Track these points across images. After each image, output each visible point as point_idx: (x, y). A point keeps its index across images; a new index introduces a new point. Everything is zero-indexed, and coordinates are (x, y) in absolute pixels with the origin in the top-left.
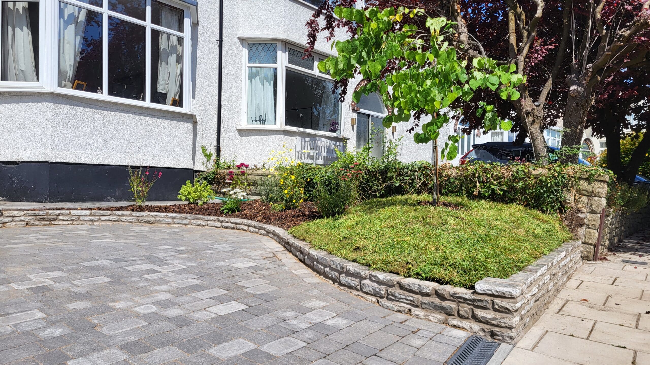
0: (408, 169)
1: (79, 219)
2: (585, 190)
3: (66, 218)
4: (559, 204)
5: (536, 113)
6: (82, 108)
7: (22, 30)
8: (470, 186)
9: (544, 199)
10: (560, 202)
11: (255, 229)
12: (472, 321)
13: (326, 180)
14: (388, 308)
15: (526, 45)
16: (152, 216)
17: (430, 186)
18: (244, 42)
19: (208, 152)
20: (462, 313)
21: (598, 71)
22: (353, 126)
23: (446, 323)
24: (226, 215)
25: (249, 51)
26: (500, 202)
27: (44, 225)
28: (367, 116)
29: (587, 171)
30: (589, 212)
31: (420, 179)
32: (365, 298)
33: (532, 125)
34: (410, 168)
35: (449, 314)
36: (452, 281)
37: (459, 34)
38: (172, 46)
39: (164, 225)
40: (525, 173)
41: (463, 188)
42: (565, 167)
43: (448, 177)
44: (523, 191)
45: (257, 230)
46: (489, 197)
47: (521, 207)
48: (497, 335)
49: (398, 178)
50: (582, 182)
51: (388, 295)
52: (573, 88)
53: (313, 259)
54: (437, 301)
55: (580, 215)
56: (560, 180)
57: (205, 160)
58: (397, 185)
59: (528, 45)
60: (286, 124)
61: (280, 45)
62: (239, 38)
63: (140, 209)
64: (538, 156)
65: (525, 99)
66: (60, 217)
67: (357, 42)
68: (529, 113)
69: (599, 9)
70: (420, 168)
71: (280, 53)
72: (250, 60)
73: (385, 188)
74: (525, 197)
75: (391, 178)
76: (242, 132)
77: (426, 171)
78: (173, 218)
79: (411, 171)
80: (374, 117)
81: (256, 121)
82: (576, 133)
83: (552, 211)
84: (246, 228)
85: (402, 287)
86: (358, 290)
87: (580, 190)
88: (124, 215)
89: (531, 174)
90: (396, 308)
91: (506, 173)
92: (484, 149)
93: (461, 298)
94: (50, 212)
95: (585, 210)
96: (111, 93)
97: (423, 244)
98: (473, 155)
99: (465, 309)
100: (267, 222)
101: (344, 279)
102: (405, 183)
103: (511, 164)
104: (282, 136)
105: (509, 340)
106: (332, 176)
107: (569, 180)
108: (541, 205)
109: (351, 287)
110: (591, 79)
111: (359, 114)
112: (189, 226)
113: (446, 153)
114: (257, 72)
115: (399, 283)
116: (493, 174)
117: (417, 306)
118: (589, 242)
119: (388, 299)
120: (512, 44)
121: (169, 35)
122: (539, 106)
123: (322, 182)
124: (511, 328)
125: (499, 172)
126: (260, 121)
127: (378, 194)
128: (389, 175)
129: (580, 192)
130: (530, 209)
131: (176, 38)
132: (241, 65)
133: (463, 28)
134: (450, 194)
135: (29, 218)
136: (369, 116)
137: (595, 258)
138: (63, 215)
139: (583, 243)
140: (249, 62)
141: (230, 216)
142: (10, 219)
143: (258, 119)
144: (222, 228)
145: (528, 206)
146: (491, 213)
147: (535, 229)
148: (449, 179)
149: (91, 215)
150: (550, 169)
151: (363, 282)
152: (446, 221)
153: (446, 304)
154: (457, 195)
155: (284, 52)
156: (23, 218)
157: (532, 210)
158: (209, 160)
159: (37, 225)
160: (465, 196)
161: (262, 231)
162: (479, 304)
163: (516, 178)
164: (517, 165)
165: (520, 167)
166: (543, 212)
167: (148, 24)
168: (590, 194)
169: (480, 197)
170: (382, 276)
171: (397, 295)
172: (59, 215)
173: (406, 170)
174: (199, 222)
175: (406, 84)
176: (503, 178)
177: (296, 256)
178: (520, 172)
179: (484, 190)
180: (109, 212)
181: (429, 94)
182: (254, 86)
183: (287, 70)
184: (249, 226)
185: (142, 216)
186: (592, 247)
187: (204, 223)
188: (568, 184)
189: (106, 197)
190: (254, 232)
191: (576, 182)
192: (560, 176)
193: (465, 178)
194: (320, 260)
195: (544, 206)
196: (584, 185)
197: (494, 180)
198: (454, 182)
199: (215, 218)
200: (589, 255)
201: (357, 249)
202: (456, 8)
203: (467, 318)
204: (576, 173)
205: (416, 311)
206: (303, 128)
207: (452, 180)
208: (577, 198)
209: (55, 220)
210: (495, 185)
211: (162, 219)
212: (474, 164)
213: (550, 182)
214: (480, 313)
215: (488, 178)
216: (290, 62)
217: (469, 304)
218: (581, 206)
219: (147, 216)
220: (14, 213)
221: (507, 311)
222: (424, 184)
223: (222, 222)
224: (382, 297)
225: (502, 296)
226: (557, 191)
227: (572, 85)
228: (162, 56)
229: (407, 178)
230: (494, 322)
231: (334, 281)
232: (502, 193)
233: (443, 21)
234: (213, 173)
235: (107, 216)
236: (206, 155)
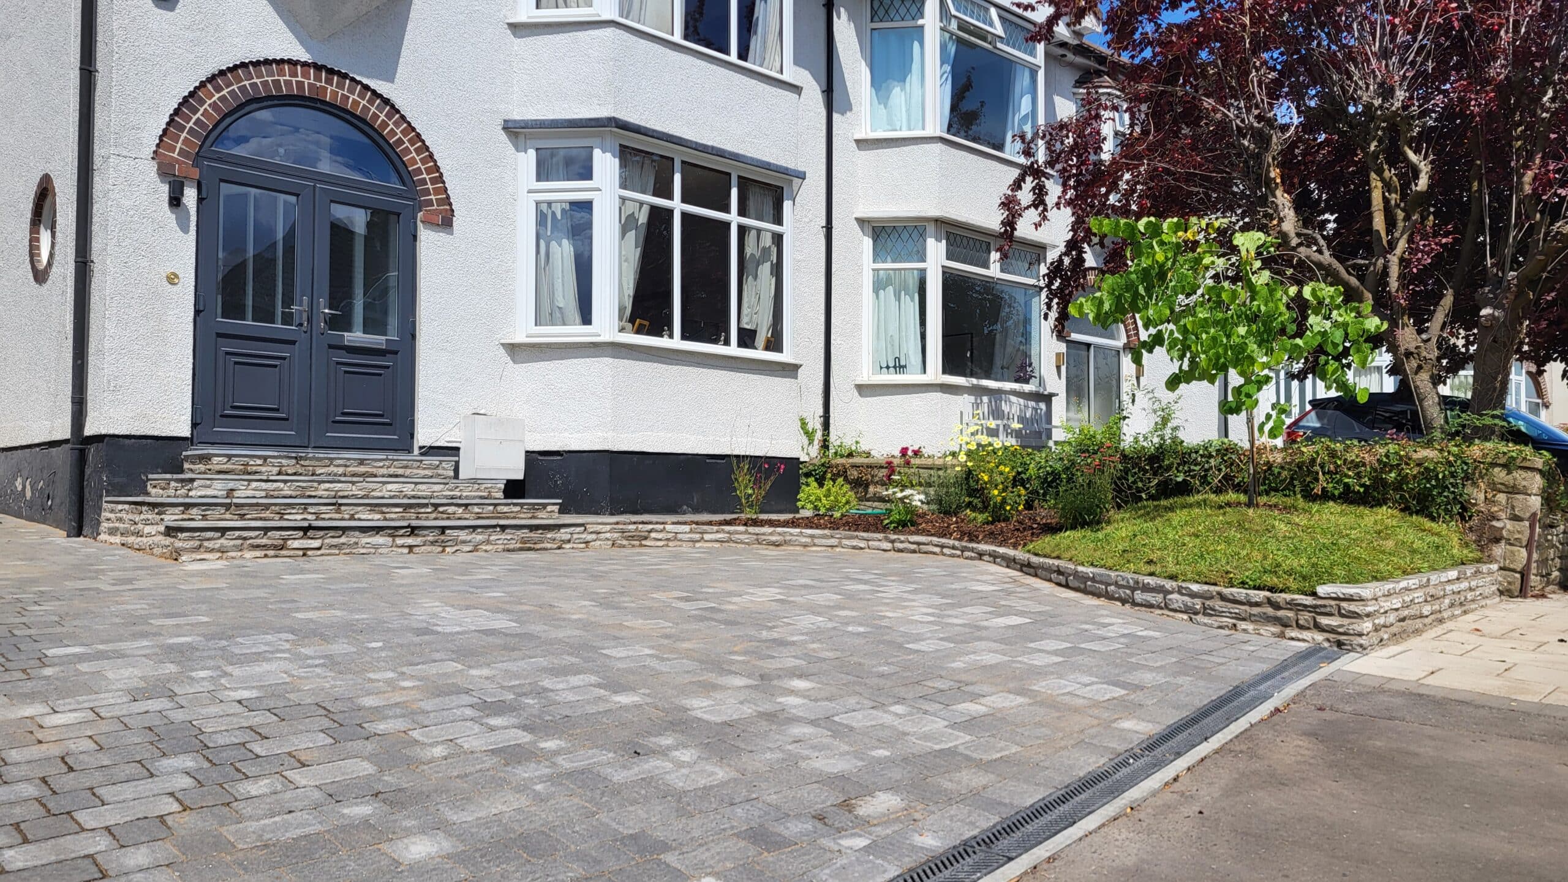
0: (1197, 452)
1: (676, 538)
2: (1502, 484)
3: (660, 536)
4: (1458, 507)
5: (1424, 354)
6: (649, 364)
7: (560, 245)
8: (1308, 479)
9: (1433, 499)
10: (1461, 503)
11: (954, 552)
12: (1315, 631)
13: (1048, 473)
14: (1205, 625)
15: (1402, 235)
16: (780, 534)
17: (1237, 481)
18: (866, 224)
19: (810, 428)
20: (1301, 622)
21: (1529, 282)
22: (1058, 368)
23: (1282, 635)
24: (895, 530)
25: (875, 241)
26: (1359, 504)
27: (633, 546)
28: (1085, 347)
29: (1504, 453)
30: (1510, 519)
31: (1220, 470)
32: (1173, 617)
33: (1416, 373)
34: (1201, 452)
35: (1286, 626)
36: (1288, 588)
37: (1281, 220)
38: (764, 249)
39: (798, 548)
40: (1401, 457)
41: (1296, 482)
42: (1468, 447)
43: (1269, 465)
44: (1398, 486)
45: (959, 553)
46: (1340, 497)
47: (1396, 512)
48: (1344, 644)
49: (1181, 468)
50: (1497, 470)
51: (1205, 609)
52: (1486, 311)
53: (1085, 578)
54: (1270, 611)
55: (1494, 523)
56: (1458, 468)
57: (806, 441)
58: (1180, 479)
59: (1405, 236)
60: (944, 372)
61: (931, 228)
62: (857, 219)
63: (756, 523)
64: (1430, 427)
65: (1403, 329)
66: (653, 535)
67: (1134, 276)
68: (1412, 353)
69: (1529, 176)
70: (1218, 451)
71: (931, 242)
72: (877, 256)
73: (1158, 485)
74: (1402, 497)
75: (1169, 468)
76: (864, 390)
77: (1229, 455)
78: (812, 536)
79: (1202, 456)
80: (1098, 347)
81: (888, 367)
82: (1495, 388)
83: (1447, 517)
84: (937, 550)
85: (1223, 597)
86: (1161, 608)
87: (1494, 484)
88: (737, 533)
89: (1410, 459)
90: (1216, 624)
91: (1368, 458)
92: (1336, 408)
93: (1300, 605)
94: (640, 526)
95: (1503, 515)
96: (684, 337)
97: (1245, 552)
98: (1313, 421)
99: (1305, 617)
100: (971, 540)
101: (1139, 596)
102: (1193, 477)
103: (1376, 442)
104: (939, 394)
105: (1359, 650)
106: (1058, 466)
107: (1475, 468)
108: (1428, 508)
109: (1151, 606)
110: (1516, 297)
111: (1071, 343)
112: (838, 550)
113: (1267, 428)
114: (889, 278)
115: (1219, 593)
116: (1345, 460)
117: (1244, 619)
118: (1512, 566)
119: (1205, 614)
120: (1378, 231)
121: (759, 231)
122: (1429, 340)
123: (1039, 477)
124: (1360, 635)
125: (1357, 456)
126: (895, 367)
127: (1144, 496)
128: (1167, 462)
129: (1494, 487)
130: (1411, 514)
131: (769, 235)
132: (861, 267)
133: (1286, 210)
134: (1273, 493)
135: (616, 535)
136: (1088, 345)
137: (1523, 593)
138: (657, 531)
139: (1501, 569)
140: (874, 261)
141: (901, 532)
142: (594, 536)
143: (891, 364)
144: (892, 552)
145: (1406, 509)
146: (1342, 520)
147: (1412, 543)
148: (1270, 468)
149: (691, 531)
150: (1441, 451)
151: (1170, 597)
152: (1273, 527)
153: (1281, 613)
154: (1285, 496)
155: (939, 240)
156: (608, 535)
157: (1414, 517)
158: (811, 441)
159: (624, 546)
160: (1299, 496)
161: (967, 554)
162: (1323, 610)
163: (1385, 466)
164: (1386, 444)
165: (1392, 448)
166: (1433, 519)
167: (733, 218)
168: (1510, 490)
169: (1325, 496)
170: (1195, 587)
171: (1217, 608)
172: (650, 531)
173: (1194, 456)
174: (855, 543)
175: (1207, 333)
176: (1364, 465)
177: (1050, 580)
178: (1391, 457)
179: (1331, 485)
180: (715, 528)
181: (1244, 351)
182: (882, 304)
183: (944, 273)
184: (942, 547)
185: (763, 534)
186: (1518, 576)
187: (862, 544)
188: (1474, 474)
189: (680, 507)
190: (952, 556)
191: (1487, 470)
192: (1459, 462)
193: (1300, 466)
194: (1098, 578)
195: (1433, 509)
196: (1499, 474)
197: (1349, 469)
198: (1279, 473)
199: (880, 536)
200: (1512, 587)
201: (1150, 562)
202: (1272, 175)
203: (1308, 628)
204: (1485, 456)
205: (1242, 625)
206: (978, 378)
207: (1276, 471)
208: (1489, 496)
209: (646, 538)
210: (1349, 477)
211: (794, 538)
212: (1313, 443)
213: (1443, 472)
214: (1324, 621)
215: (1339, 466)
216: (950, 257)
217: (1310, 612)
218: (1496, 509)
219: (771, 534)
220: (599, 528)
221: (1355, 615)
222: (1227, 477)
223: (893, 542)
224: (1196, 613)
225: (1350, 599)
226: (1455, 485)
227: (1485, 307)
228: (749, 266)
229: (1197, 468)
230: (1341, 630)
231: (1124, 602)
232: (1362, 490)
233: (1259, 239)
234: (823, 465)
235: (713, 534)
236: (806, 433)
